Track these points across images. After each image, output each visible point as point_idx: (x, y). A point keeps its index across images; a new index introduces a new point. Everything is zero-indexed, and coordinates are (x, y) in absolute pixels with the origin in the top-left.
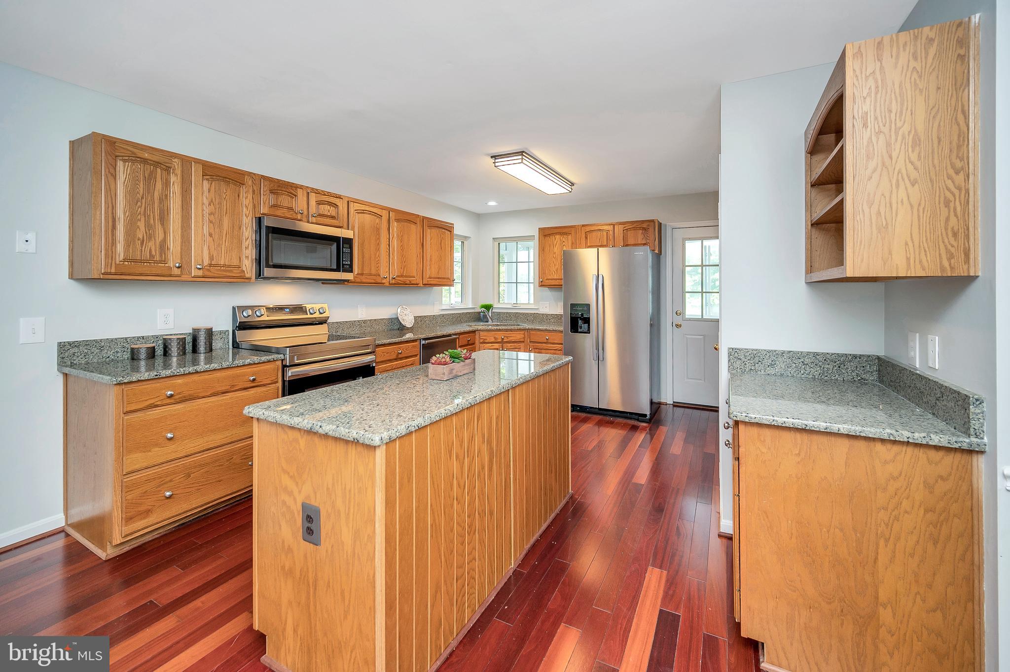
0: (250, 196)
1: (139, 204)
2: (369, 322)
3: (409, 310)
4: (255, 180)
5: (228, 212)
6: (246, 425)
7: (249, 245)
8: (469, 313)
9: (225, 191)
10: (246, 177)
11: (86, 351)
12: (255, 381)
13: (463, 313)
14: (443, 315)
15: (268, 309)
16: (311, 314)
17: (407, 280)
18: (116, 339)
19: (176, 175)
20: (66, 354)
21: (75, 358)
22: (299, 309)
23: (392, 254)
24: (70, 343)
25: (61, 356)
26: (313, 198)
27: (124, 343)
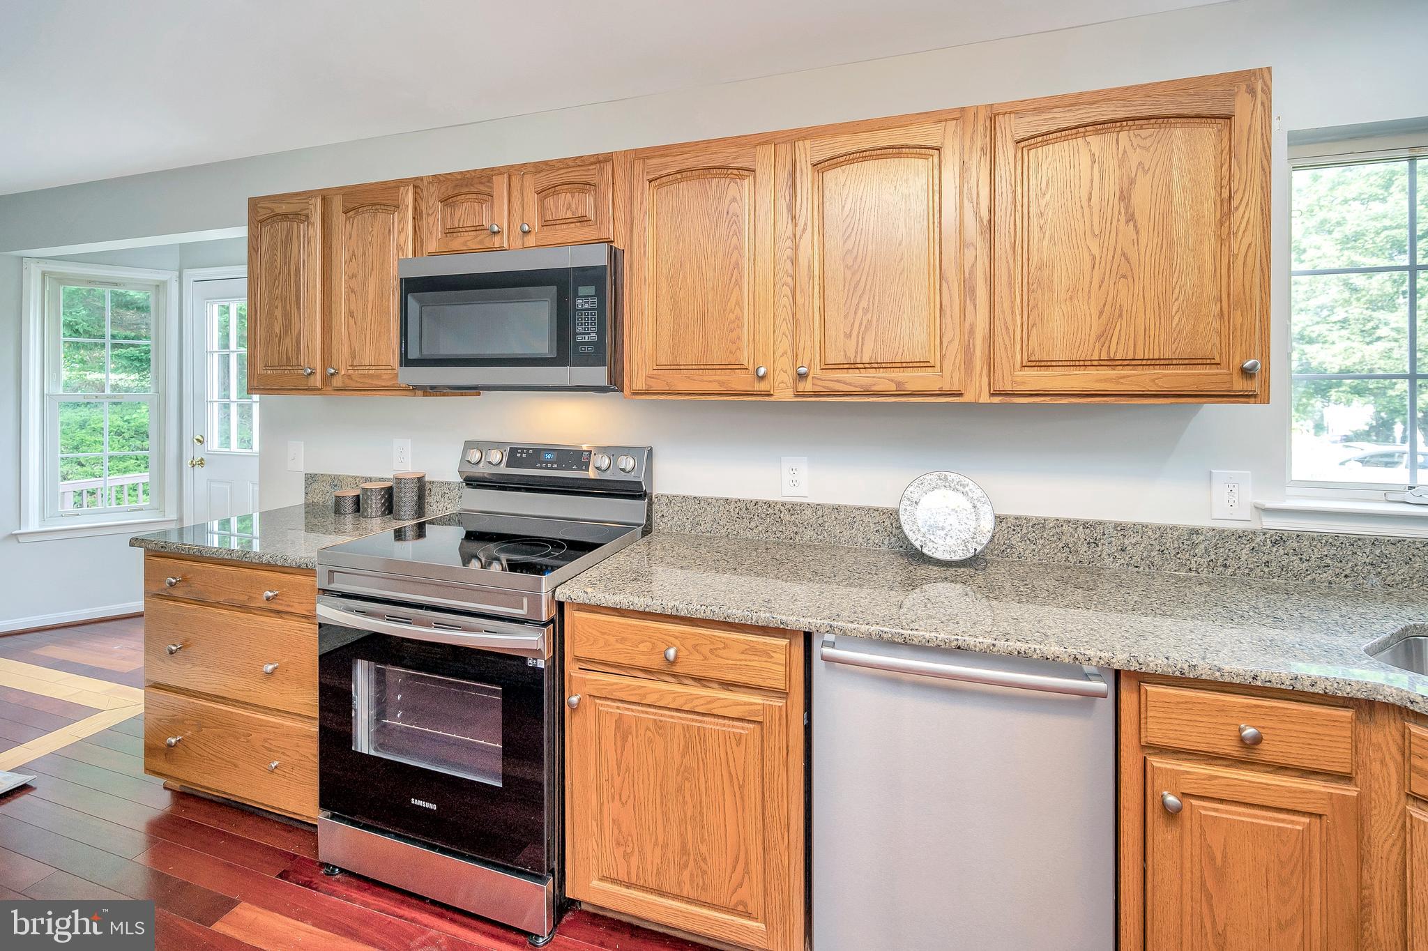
5: (374, 267)
9: (370, 230)
10: (401, 190)
12: (280, 601)
14: (1279, 539)
15: (514, 450)
16: (598, 470)
22: (574, 455)
24: (311, 476)
26: (530, 187)
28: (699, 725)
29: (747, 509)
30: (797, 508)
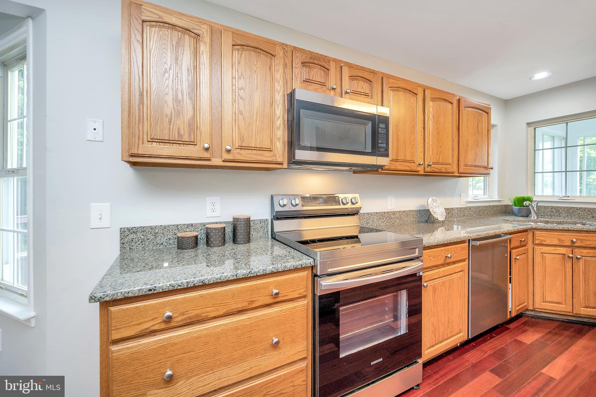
0: (281, 70)
1: (167, 75)
2: (398, 213)
3: (439, 202)
4: (287, 52)
5: (259, 87)
6: (268, 354)
7: (280, 125)
8: (496, 206)
9: (256, 63)
10: (277, 47)
11: (142, 237)
12: (279, 295)
13: (490, 206)
14: (470, 208)
15: (303, 198)
16: (344, 204)
17: (443, 168)
18: (168, 226)
19: (205, 43)
20: (126, 240)
21: (133, 244)
22: (332, 199)
23: (428, 138)
24: (128, 229)
25: (122, 241)
26: (346, 72)
27: (175, 230)
28: (452, 278)
29: (382, 215)
30: (395, 213)
